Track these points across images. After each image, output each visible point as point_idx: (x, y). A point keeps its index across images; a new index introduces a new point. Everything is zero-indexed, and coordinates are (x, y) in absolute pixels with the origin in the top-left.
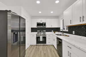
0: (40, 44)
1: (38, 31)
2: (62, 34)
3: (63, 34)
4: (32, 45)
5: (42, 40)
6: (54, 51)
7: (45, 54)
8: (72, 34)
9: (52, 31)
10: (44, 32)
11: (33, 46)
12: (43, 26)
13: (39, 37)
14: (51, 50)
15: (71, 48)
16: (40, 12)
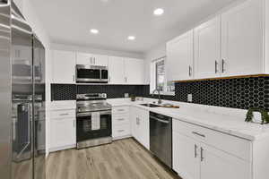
0: (88, 143)
1: (79, 96)
2: (156, 104)
3: (160, 102)
4: (60, 151)
5: (98, 128)
6: (141, 155)
7: (118, 170)
8: (186, 101)
9: (126, 95)
10: (102, 99)
11: (62, 155)
12: (98, 80)
13: (89, 118)
14: (131, 154)
15: (203, 136)
16: (94, 31)
